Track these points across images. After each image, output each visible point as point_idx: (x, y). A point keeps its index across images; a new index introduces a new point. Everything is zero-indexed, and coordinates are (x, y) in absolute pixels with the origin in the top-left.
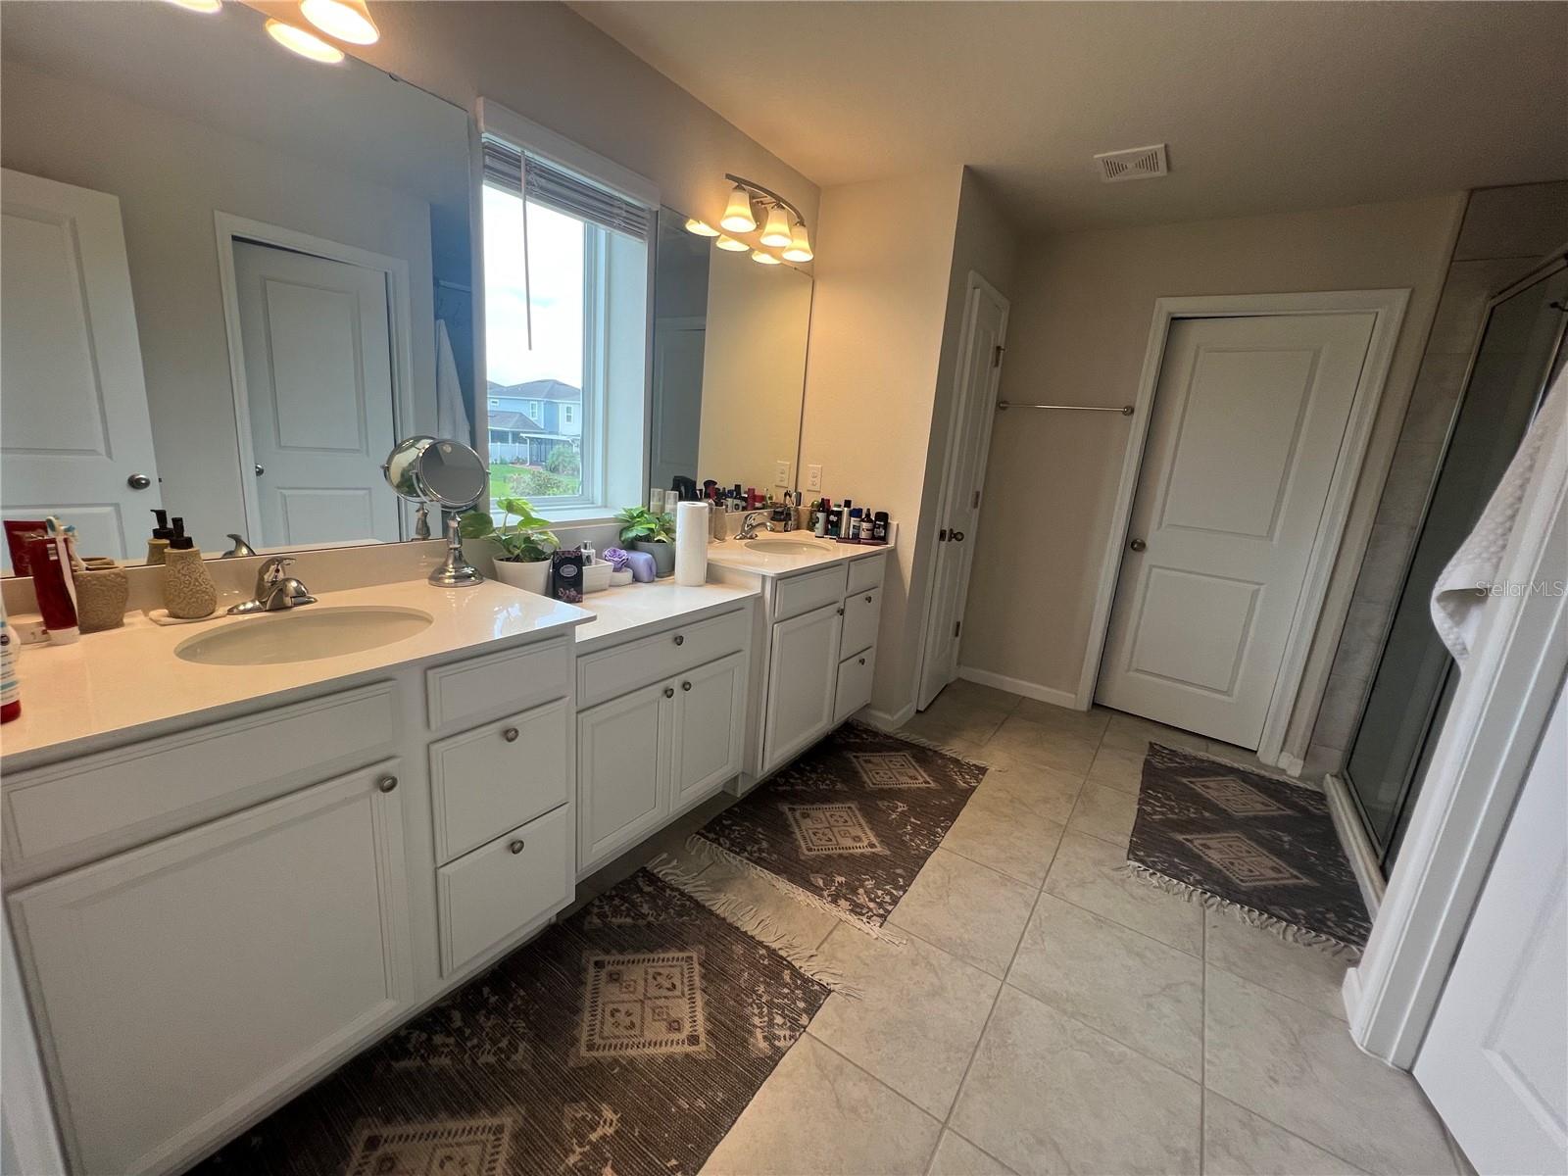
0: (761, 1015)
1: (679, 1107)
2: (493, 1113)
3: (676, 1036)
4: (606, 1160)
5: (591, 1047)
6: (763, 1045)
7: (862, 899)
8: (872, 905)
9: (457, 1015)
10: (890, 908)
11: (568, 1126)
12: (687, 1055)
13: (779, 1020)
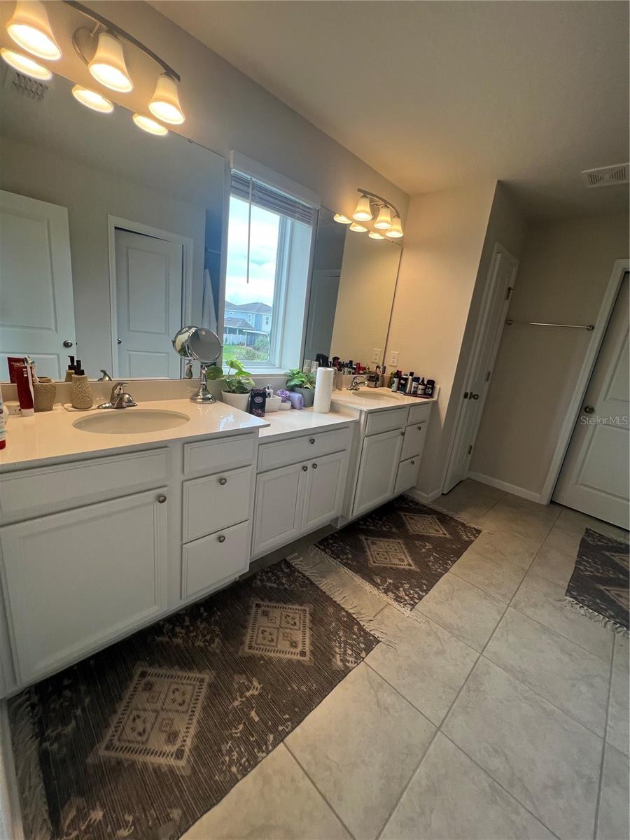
0: (340, 647)
1: (293, 688)
2: (200, 672)
3: (293, 650)
4: (253, 708)
5: (250, 647)
6: (339, 663)
7: (402, 594)
8: (407, 598)
9: (187, 619)
10: (417, 601)
11: (236, 686)
12: (299, 661)
13: (349, 652)
